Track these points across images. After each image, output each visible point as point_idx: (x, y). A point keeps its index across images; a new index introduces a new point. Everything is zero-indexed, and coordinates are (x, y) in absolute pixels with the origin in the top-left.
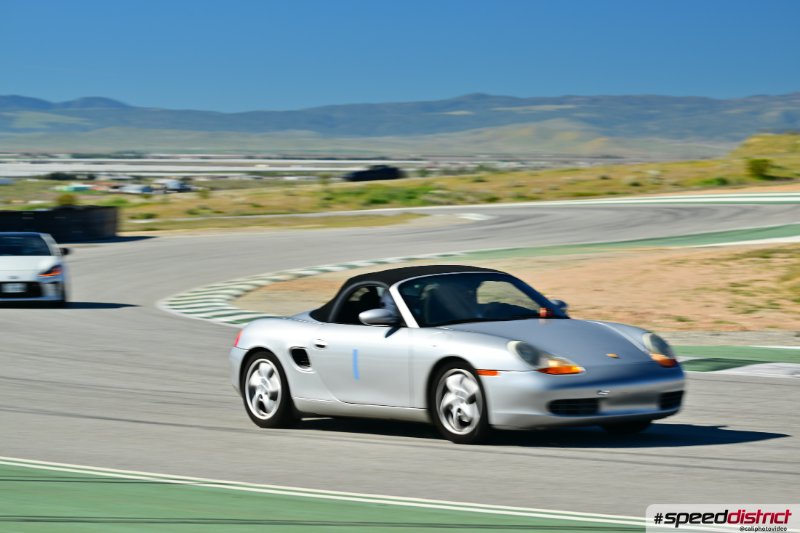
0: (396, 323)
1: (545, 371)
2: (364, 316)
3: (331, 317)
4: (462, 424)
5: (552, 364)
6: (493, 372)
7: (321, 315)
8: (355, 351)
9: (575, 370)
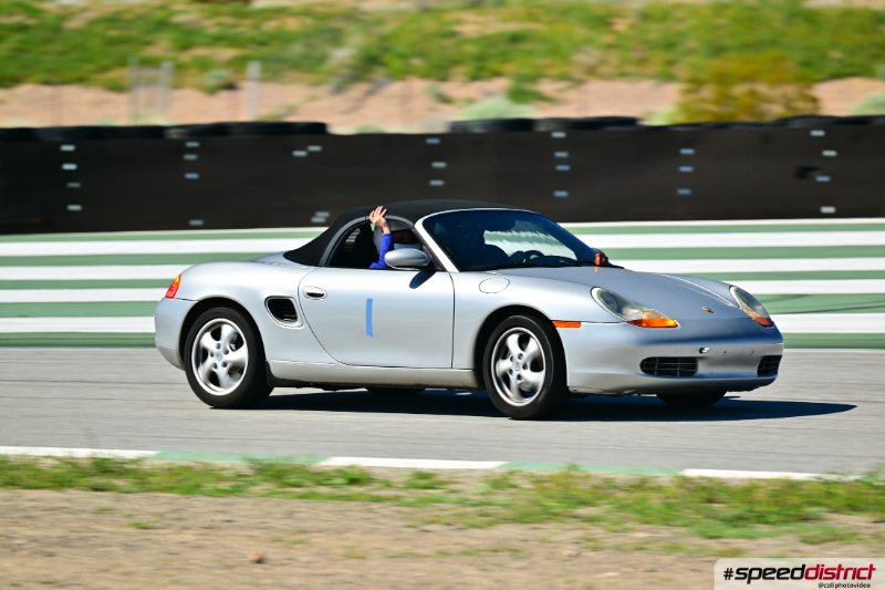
1: (636, 323)
3: (324, 259)
5: (645, 316)
7: (303, 257)
8: (370, 301)
9: (671, 323)
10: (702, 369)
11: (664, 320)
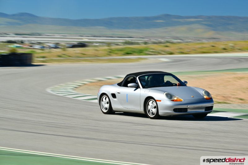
0: (137, 87)
1: (173, 100)
2: (129, 85)
3: (122, 85)
4: (153, 114)
5: (175, 99)
6: (160, 101)
7: (120, 85)
8: (127, 95)
9: (181, 100)
10: (189, 110)
11: (180, 100)
